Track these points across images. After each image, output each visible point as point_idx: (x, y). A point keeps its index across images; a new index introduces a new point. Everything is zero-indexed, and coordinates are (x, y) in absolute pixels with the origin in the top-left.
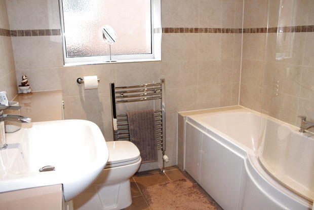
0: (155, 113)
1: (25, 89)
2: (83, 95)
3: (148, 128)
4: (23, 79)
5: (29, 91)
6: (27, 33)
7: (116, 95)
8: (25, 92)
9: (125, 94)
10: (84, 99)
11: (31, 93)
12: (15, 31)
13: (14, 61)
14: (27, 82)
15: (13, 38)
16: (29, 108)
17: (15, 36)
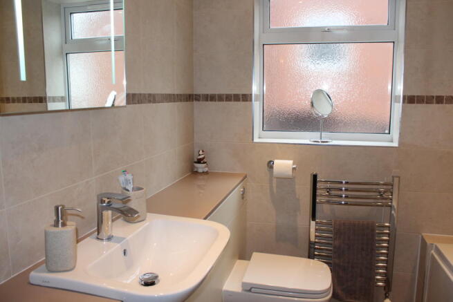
0: (377, 228)
1: (201, 168)
2: (274, 185)
3: (363, 249)
4: (200, 155)
5: (206, 169)
6: (212, 98)
7: (319, 192)
8: (200, 171)
9: (333, 192)
10: (275, 190)
11: (207, 173)
12: (199, 95)
13: (193, 132)
14: (204, 158)
15: (195, 103)
16: (202, 191)
17: (199, 100)
